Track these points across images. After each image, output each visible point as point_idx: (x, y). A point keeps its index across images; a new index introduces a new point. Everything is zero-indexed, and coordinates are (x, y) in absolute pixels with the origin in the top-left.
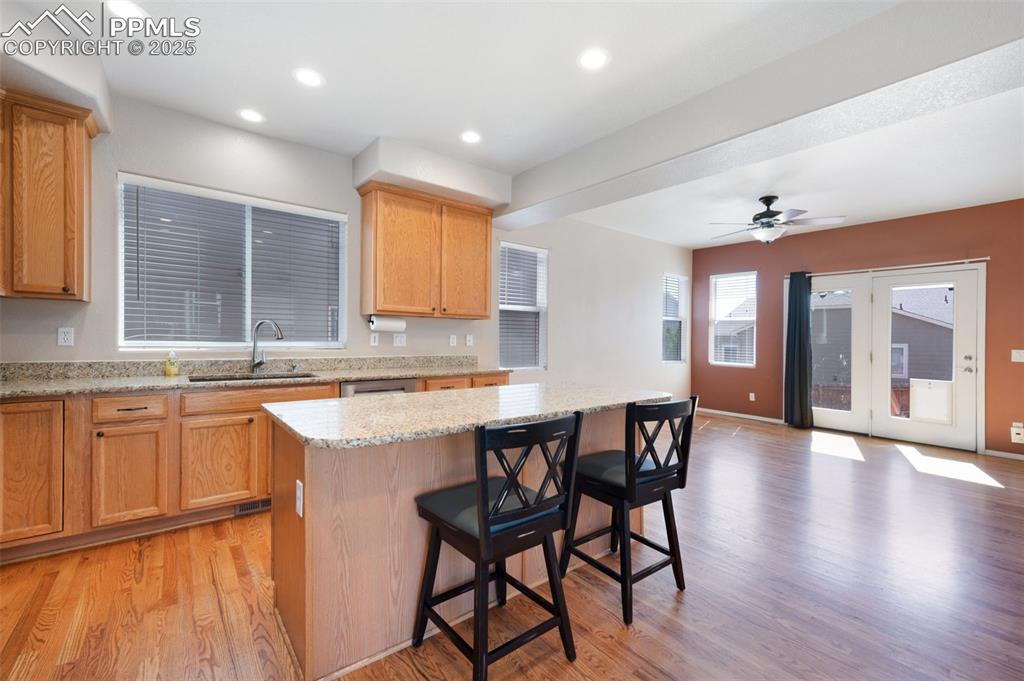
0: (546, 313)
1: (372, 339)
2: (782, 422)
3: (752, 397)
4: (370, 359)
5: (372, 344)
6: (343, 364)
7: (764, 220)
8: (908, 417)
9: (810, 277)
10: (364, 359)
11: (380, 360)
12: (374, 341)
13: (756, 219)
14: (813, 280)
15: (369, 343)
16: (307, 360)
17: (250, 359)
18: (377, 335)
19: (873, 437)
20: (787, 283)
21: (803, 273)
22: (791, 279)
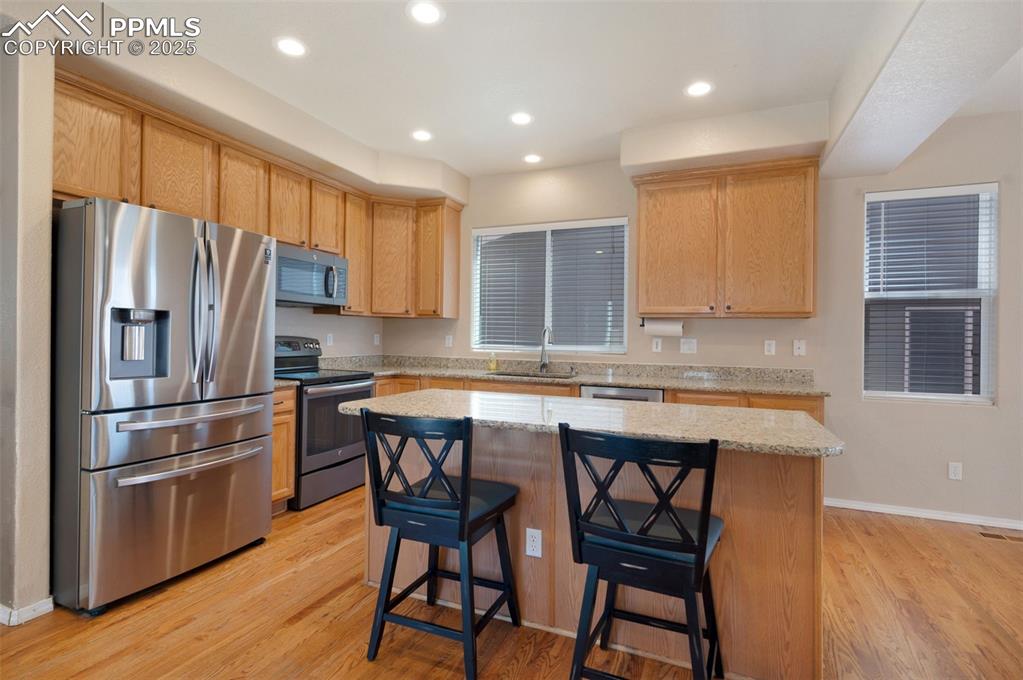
1: (654, 346)
4: (649, 366)
5: (654, 350)
6: (621, 370)
10: (645, 366)
11: (661, 368)
12: (657, 347)
15: (651, 348)
16: (587, 364)
17: (539, 360)
18: (660, 341)
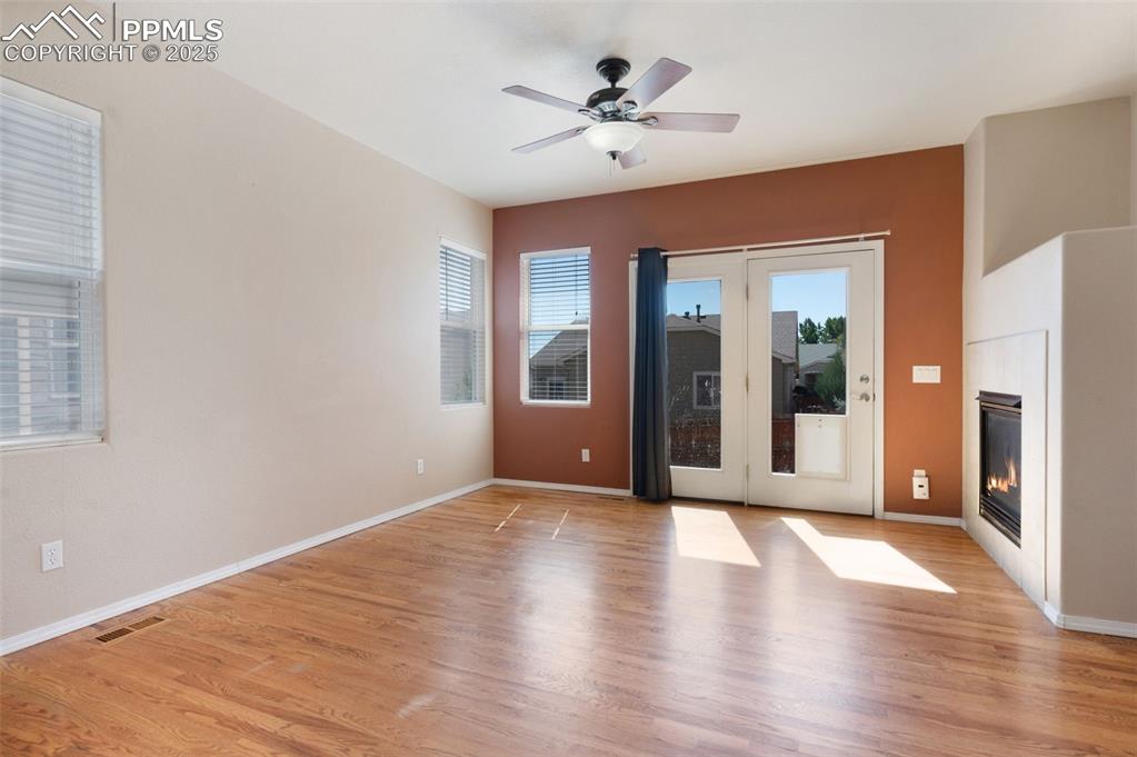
0: (102, 286)
2: (629, 493)
3: (586, 455)
7: (607, 106)
8: (793, 472)
9: (666, 257)
13: (593, 103)
14: (671, 263)
19: (750, 506)
20: (633, 266)
21: (657, 250)
22: (640, 260)
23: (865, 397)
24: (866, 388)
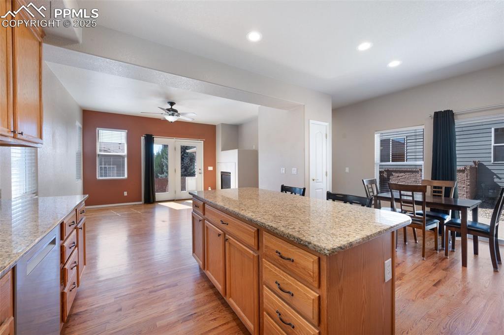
2: (142, 202)
3: (126, 194)
9: (154, 137)
19: (176, 200)
20: (143, 139)
22: (145, 137)
23: (200, 173)
24: (200, 171)
